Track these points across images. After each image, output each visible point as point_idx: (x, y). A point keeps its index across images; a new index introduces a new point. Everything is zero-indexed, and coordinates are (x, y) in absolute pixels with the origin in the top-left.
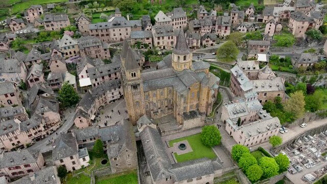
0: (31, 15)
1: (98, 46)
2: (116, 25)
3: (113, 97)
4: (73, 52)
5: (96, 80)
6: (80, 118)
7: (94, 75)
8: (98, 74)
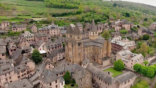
0: (3, 25)
1: (46, 36)
2: (53, 28)
3: (60, 58)
4: (31, 40)
5: (50, 50)
6: (49, 64)
7: (49, 47)
8: (50, 47)
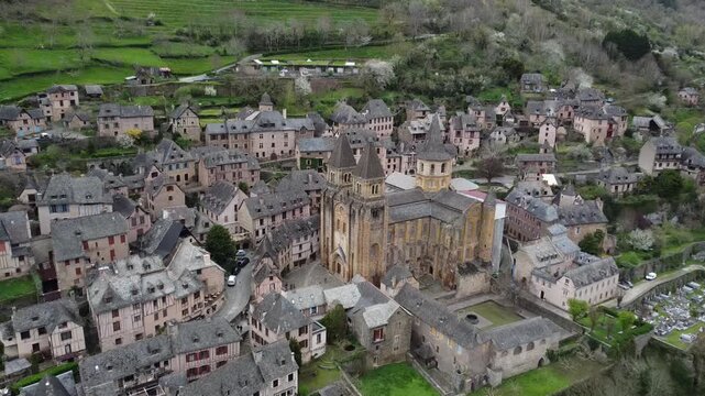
0: (57, 105)
1: (240, 163)
2: (267, 126)
3: (300, 255)
4: (183, 178)
5: (262, 223)
6: (271, 278)
7: (259, 211)
8: (265, 212)
